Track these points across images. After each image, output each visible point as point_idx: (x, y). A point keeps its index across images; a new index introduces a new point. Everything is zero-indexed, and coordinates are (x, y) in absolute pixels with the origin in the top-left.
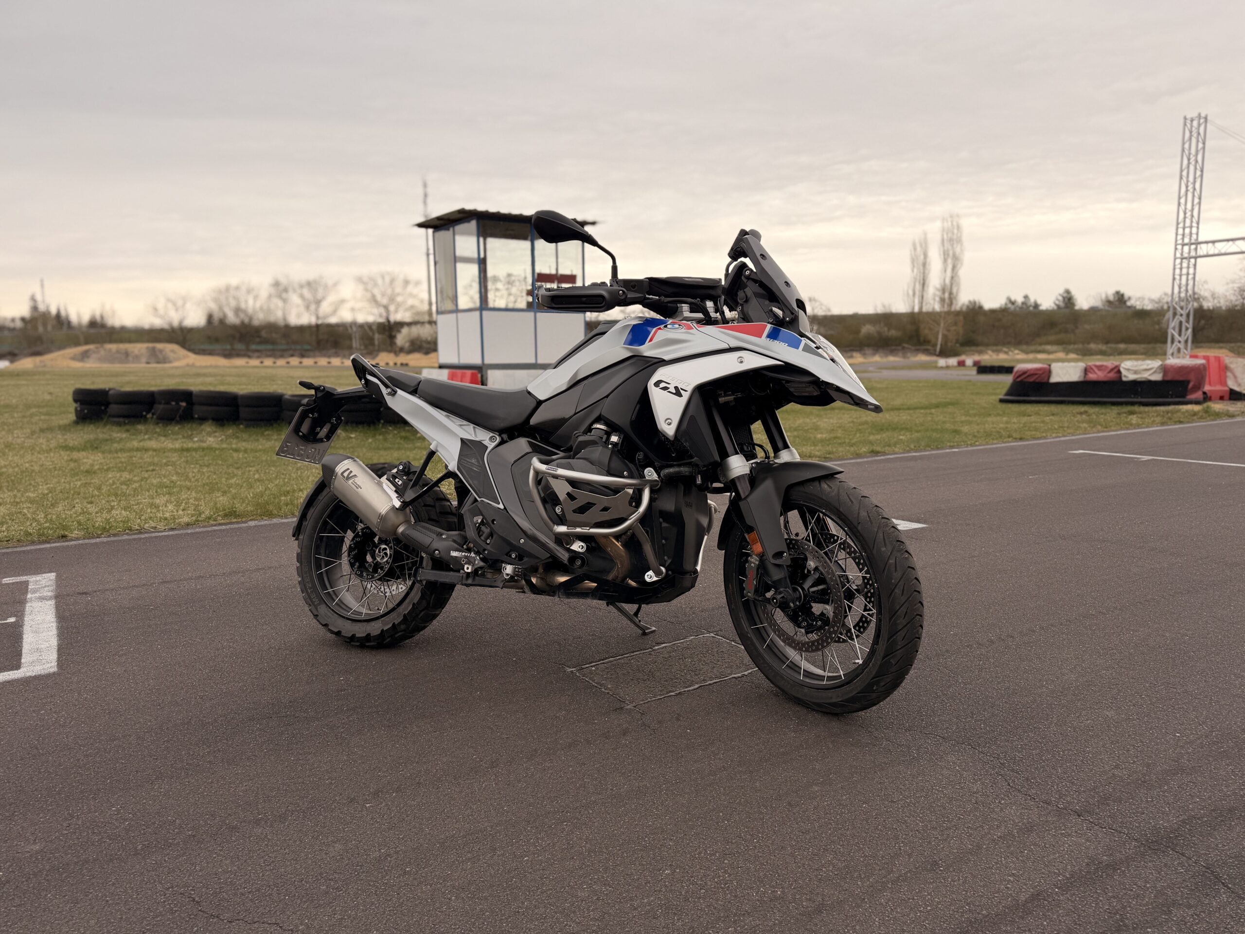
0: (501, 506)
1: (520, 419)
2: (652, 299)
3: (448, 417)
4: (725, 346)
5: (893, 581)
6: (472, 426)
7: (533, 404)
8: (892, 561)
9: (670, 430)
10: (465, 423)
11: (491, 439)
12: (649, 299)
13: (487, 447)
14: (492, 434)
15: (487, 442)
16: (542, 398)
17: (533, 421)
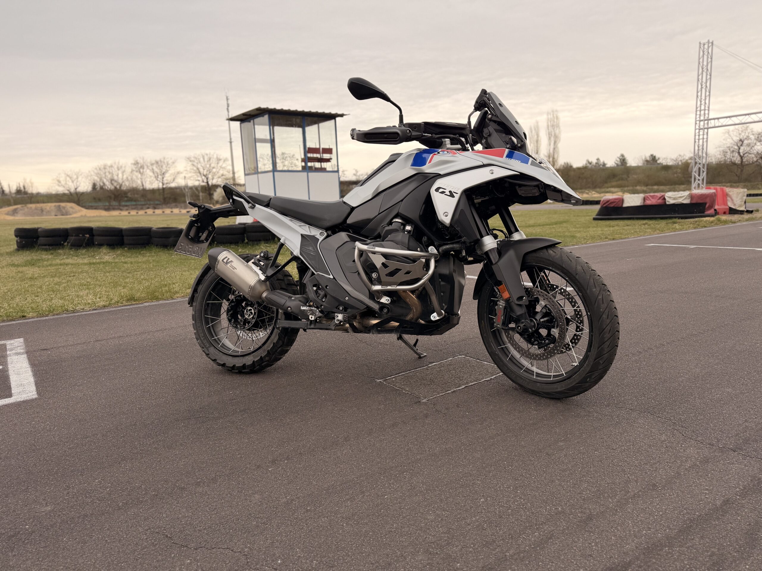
0: (331, 277)
1: (340, 220)
2: (427, 136)
3: (291, 220)
4: (481, 164)
5: (601, 310)
6: (308, 226)
7: (349, 210)
8: (600, 297)
9: (447, 220)
10: (303, 224)
11: (321, 234)
12: (425, 136)
13: (318, 240)
14: (321, 231)
15: (318, 236)
16: (354, 205)
17: (349, 221)
